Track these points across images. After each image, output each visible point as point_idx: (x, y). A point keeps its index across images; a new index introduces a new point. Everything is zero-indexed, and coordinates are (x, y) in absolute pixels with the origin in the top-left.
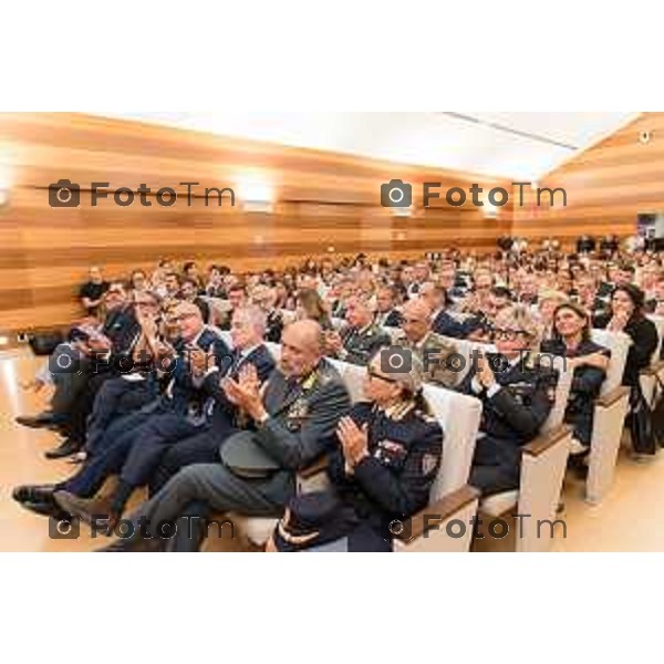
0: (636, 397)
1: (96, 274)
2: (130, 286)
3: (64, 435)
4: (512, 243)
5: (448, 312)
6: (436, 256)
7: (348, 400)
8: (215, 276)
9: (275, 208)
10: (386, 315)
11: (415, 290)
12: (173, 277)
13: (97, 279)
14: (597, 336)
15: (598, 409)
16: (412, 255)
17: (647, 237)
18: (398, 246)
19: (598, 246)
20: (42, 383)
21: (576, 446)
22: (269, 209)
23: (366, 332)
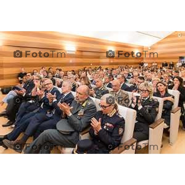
0: (183, 110)
1: (23, 70)
2: (33, 74)
3: (9, 119)
4: (143, 64)
5: (126, 83)
6: (122, 67)
7: (96, 110)
8: (58, 72)
9: (76, 53)
10: (107, 84)
11: (116, 77)
12: (45, 72)
13: (23, 72)
14: (170, 91)
15: (172, 114)
16: (115, 67)
17: (182, 63)
18: (111, 64)
19: (169, 65)
20: (4, 103)
21: (166, 126)
22: (74, 53)
23: (101, 89)
